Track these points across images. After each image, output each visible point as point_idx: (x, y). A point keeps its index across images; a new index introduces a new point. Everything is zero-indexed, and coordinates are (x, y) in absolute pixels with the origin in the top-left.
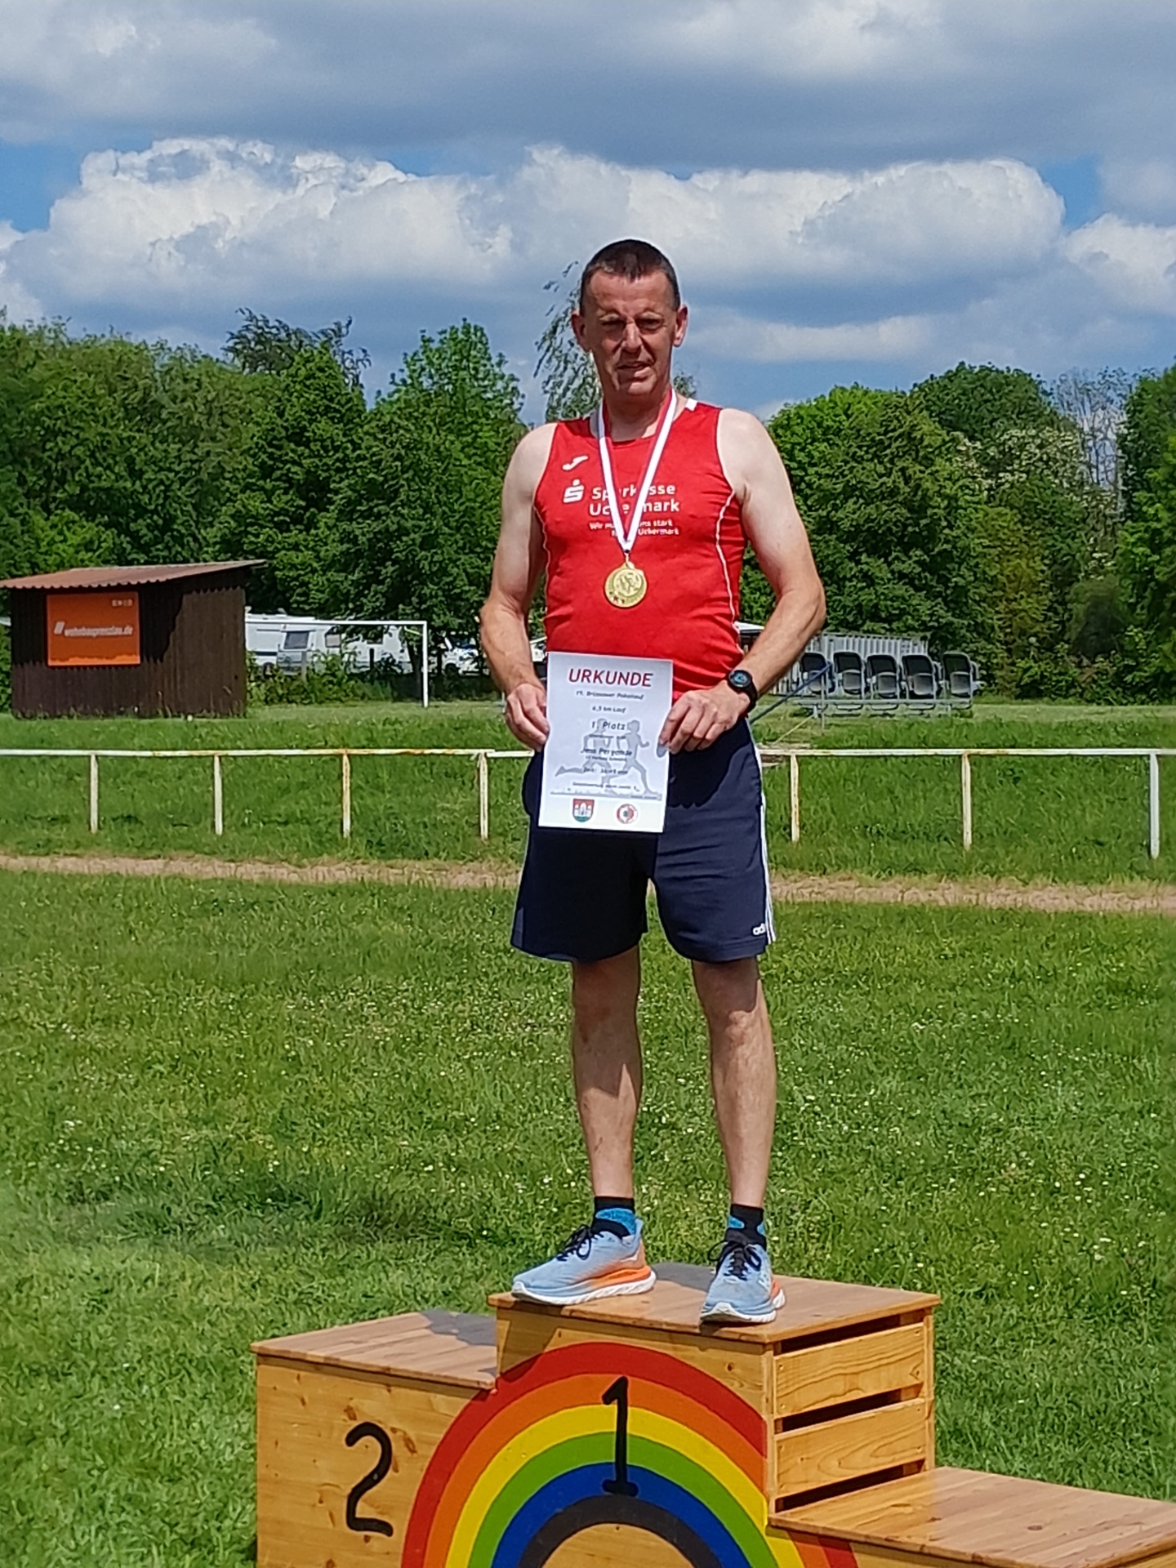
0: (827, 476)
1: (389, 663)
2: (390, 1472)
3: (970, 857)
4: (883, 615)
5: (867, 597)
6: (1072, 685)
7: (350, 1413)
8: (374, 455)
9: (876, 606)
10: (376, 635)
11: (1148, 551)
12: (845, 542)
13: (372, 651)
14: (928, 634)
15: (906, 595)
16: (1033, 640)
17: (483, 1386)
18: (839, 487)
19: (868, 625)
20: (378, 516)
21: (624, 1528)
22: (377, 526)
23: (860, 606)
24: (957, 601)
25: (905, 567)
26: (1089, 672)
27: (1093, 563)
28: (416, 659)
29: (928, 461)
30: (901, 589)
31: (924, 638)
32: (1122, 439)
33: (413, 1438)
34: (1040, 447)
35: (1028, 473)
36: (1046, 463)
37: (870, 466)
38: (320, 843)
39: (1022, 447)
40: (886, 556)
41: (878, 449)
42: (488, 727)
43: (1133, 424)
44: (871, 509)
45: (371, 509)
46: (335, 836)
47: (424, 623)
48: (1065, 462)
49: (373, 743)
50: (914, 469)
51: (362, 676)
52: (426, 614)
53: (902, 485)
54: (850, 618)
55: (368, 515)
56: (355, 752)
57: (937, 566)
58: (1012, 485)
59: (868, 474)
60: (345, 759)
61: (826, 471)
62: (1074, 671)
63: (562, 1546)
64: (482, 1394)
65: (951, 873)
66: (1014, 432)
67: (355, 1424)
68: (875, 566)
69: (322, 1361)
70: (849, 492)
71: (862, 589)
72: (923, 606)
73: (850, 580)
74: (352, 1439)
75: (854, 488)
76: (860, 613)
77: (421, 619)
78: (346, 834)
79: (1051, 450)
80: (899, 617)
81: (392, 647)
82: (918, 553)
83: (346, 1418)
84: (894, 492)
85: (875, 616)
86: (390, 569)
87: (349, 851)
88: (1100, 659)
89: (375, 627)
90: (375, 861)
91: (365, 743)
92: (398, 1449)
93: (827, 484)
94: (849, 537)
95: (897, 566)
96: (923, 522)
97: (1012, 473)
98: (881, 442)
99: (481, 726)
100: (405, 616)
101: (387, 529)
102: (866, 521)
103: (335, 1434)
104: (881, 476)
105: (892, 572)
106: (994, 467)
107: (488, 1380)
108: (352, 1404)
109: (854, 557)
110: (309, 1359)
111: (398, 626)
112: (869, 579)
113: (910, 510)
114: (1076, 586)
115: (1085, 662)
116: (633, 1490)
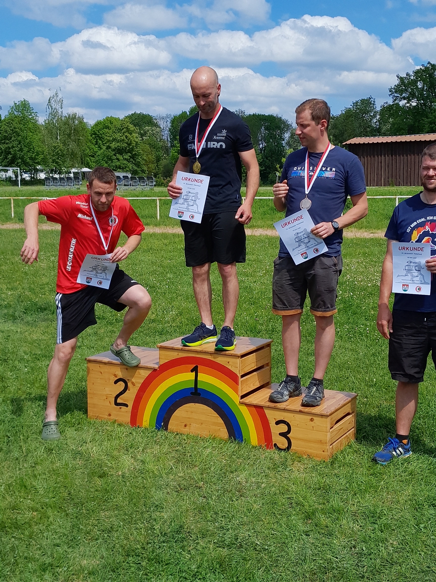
0: (108, 136)
1: (10, 177)
2: (127, 391)
3: (160, 221)
4: (122, 168)
5: (118, 164)
6: (162, 184)
7: (115, 376)
8: (5, 129)
9: (120, 166)
10: (6, 171)
11: (177, 154)
12: (113, 151)
13: (6, 175)
14: (132, 172)
15: (126, 163)
16: (153, 174)
17: (155, 368)
18: (111, 139)
19: (119, 170)
20: (7, 143)
21: (196, 404)
22: (7, 146)
23: (116, 166)
24: (138, 165)
25: (126, 157)
26: (166, 181)
27: (163, 157)
28: (17, 176)
29: (131, 134)
30: (125, 162)
31: (131, 173)
32: (170, 129)
33: (134, 382)
34: (152, 131)
35: (149, 137)
36: (153, 135)
37: (118, 134)
38: (7, 219)
39: (148, 131)
40: (122, 155)
41: (120, 130)
42: (44, 192)
43: (172, 126)
44: (118, 144)
45: (5, 142)
46: (10, 217)
47: (19, 168)
48: (157, 135)
49: (17, 196)
50: (128, 135)
51: (3, 181)
52: (19, 166)
53: (125, 139)
54: (114, 168)
55: (4, 143)
56: (14, 198)
57: (133, 157)
58: (146, 140)
59: (118, 136)
60: (12, 200)
61: (108, 135)
62: (163, 181)
63: (178, 409)
64: (155, 370)
65: (156, 225)
66: (147, 127)
67: (117, 378)
68: (120, 157)
69: (107, 362)
70: (114, 140)
71: (117, 162)
72: (130, 166)
73: (114, 160)
74: (116, 382)
75: (115, 139)
76: (116, 167)
77: (18, 167)
78: (13, 217)
79: (154, 132)
80: (125, 168)
81: (10, 173)
82: (129, 154)
83: (114, 377)
84: (123, 140)
85: (120, 168)
86: (10, 156)
87: (14, 221)
88: (168, 178)
89: (6, 169)
90: (21, 223)
91: (15, 196)
92: (129, 384)
93: (108, 138)
94: (114, 150)
95: (125, 157)
96: (130, 147)
97: (146, 137)
98: (120, 129)
99: (42, 192)
100: (13, 167)
101: (9, 147)
102: (118, 147)
103: (111, 381)
104: (121, 136)
105: (123, 158)
106: (142, 135)
107: (156, 366)
108: (116, 373)
109: (115, 155)
110: (103, 362)
111: (12, 169)
112: (118, 159)
113: (128, 144)
114: (160, 162)
115: (165, 178)
116: (199, 394)
